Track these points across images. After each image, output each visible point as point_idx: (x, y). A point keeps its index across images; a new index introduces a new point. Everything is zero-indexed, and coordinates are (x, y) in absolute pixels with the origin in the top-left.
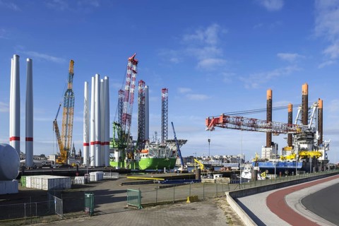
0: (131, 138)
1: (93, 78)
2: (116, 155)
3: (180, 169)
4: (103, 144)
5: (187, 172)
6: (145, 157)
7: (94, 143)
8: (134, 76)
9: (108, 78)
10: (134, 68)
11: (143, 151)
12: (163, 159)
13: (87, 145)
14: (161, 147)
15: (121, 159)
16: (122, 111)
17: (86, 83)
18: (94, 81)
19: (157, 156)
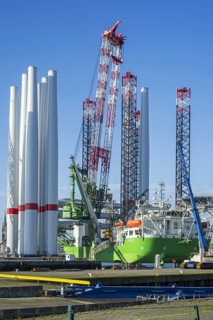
0: (109, 197)
1: (24, 76)
2: (76, 233)
4: (44, 209)
6: (134, 236)
7: (23, 208)
8: (116, 68)
9: (55, 72)
10: (117, 52)
11: (129, 222)
12: (174, 240)
13: (14, 211)
14: (173, 213)
16: (89, 142)
17: (12, 89)
18: (27, 80)
19: (163, 234)
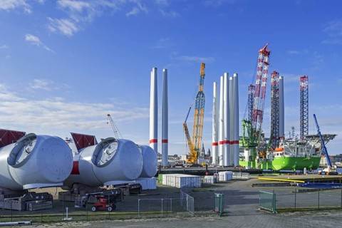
0: (263, 135)
1: (222, 77)
2: (246, 154)
3: (327, 170)
4: (232, 143)
5: (337, 174)
6: (279, 156)
7: (222, 143)
8: (266, 68)
9: (237, 74)
10: (266, 59)
11: (276, 149)
12: (301, 158)
13: (216, 144)
14: (300, 144)
15: (251, 159)
16: (252, 107)
17: (215, 83)
18: (223, 80)
19: (295, 155)
